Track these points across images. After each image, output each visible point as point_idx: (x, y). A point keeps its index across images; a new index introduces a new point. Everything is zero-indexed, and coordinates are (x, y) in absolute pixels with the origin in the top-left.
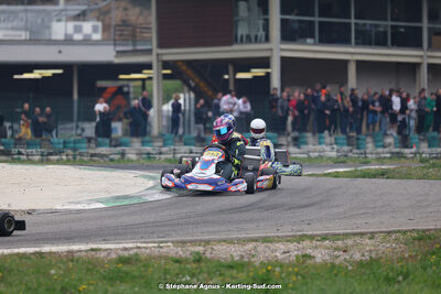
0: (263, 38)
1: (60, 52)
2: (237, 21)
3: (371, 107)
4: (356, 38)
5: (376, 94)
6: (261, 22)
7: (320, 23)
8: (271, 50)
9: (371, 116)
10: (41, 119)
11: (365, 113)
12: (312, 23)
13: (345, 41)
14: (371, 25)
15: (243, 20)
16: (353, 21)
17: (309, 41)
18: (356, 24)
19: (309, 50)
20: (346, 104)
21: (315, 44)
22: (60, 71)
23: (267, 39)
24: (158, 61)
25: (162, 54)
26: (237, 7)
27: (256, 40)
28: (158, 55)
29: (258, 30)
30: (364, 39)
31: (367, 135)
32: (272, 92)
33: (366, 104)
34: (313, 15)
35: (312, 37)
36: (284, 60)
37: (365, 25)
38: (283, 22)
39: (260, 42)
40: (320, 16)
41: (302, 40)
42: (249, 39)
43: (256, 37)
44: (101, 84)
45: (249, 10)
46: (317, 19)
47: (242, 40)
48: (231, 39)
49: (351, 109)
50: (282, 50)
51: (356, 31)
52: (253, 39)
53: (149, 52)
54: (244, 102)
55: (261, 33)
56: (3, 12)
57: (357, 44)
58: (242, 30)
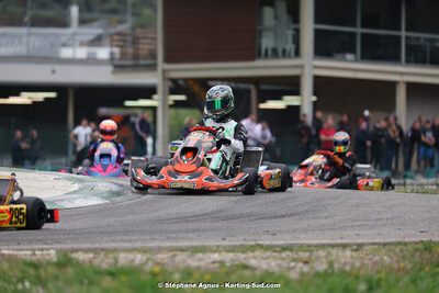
0: (293, 53)
1: (53, 72)
2: (260, 32)
3: (423, 138)
4: (407, 55)
5: (428, 122)
6: (290, 33)
7: (363, 35)
8: (302, 67)
9: (422, 149)
10: (24, 145)
11: (416, 146)
12: (353, 35)
13: (393, 57)
14: (425, 39)
15: (268, 29)
16: (403, 34)
17: (349, 56)
18: (407, 38)
19: (348, 67)
20: (392, 134)
21: (356, 61)
22: (52, 95)
23: (297, 53)
24: (164, 78)
25: (169, 71)
26: (261, 13)
27: (285, 54)
28: (164, 71)
29: (287, 43)
30: (417, 56)
31: (417, 172)
32: (302, 118)
33: (416, 135)
34: (354, 25)
35: (353, 51)
36: (318, 81)
37: (418, 39)
38: (317, 33)
39: (289, 57)
40: (362, 26)
41: (339, 56)
42: (275, 53)
43: (284, 51)
44: (103, 111)
45: (276, 17)
46: (359, 30)
47: (266, 55)
48: (253, 52)
49: (398, 140)
50: (315, 67)
51: (408, 47)
52: (280, 53)
53: (153, 67)
54: (263, 129)
55: (290, 47)
56: (4, 35)
57: (408, 62)
58: (267, 42)
